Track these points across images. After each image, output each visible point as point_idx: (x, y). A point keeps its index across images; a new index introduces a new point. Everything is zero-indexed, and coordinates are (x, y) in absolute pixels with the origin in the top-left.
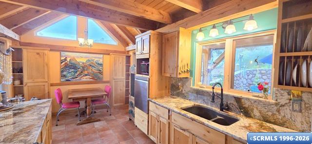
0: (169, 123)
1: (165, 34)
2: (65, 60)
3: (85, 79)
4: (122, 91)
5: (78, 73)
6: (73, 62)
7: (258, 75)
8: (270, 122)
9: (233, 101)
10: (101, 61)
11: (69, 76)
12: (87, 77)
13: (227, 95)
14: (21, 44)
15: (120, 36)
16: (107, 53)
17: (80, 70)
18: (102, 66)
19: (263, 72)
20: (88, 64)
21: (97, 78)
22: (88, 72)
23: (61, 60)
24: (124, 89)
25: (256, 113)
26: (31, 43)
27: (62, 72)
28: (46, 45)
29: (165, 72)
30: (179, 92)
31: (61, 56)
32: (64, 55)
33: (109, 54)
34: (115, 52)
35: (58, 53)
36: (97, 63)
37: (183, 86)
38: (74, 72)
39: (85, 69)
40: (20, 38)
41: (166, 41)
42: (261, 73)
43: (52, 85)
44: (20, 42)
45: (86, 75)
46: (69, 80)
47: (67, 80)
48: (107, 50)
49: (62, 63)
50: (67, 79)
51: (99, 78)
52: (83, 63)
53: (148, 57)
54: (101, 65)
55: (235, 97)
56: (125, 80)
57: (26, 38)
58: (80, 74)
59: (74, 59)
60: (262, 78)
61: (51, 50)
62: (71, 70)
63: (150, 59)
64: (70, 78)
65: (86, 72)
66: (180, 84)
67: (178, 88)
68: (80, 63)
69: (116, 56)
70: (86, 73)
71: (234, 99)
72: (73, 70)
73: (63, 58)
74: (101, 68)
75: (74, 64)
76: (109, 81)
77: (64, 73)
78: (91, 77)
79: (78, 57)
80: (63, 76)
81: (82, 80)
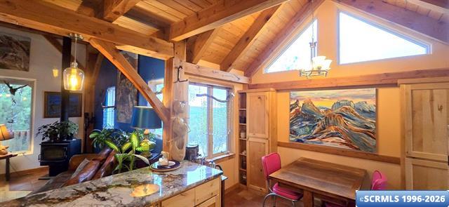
2: (296, 104)
3: (329, 143)
5: (317, 128)
6: (309, 108)
10: (370, 104)
11: (302, 134)
12: (334, 139)
14: (251, 87)
17: (320, 123)
18: (375, 118)
20: (338, 111)
21: (359, 144)
22: (336, 129)
23: (291, 105)
26: (257, 85)
27: (292, 125)
28: (271, 84)
31: (290, 99)
32: (294, 96)
33: (396, 85)
35: (288, 94)
36: (358, 110)
38: (309, 126)
39: (331, 122)
40: (250, 80)
43: (280, 144)
44: (249, 85)
45: (333, 135)
46: (302, 142)
47: (299, 141)
48: (387, 75)
49: (291, 110)
50: (298, 137)
51: (365, 145)
52: (327, 110)
54: (373, 114)
57: (256, 79)
58: (320, 132)
59: (310, 102)
61: (278, 91)
62: (304, 123)
64: (302, 136)
65: (332, 127)
68: (321, 110)
69: (414, 87)
70: (333, 131)
72: (307, 123)
73: (293, 102)
74: (369, 120)
75: (309, 112)
76: (399, 159)
77: (295, 127)
78: (343, 141)
79: (317, 99)
80: (293, 132)
81: (325, 144)
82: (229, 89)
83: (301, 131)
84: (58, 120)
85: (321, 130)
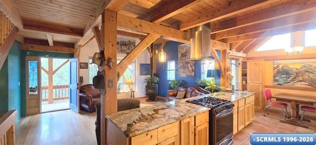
2: (278, 67)
3: (298, 85)
5: (291, 78)
6: (285, 68)
11: (281, 81)
12: (302, 83)
14: (248, 59)
17: (293, 75)
20: (304, 69)
22: (303, 78)
23: (274, 67)
27: (275, 77)
28: (262, 57)
31: (274, 64)
32: (276, 63)
35: (272, 62)
38: (286, 77)
39: (300, 75)
40: (247, 55)
43: (266, 87)
44: (247, 58)
45: (300, 81)
46: (281, 85)
47: (279, 84)
49: (274, 69)
52: (297, 69)
57: (251, 54)
58: (293, 80)
59: (286, 65)
61: (265, 60)
62: (283, 76)
65: (300, 77)
68: (294, 69)
70: (301, 79)
73: (276, 66)
75: (286, 70)
77: (277, 78)
78: (307, 84)
79: (291, 64)
80: (276, 81)
81: (296, 86)
82: (237, 60)
83: (281, 80)
84: (149, 76)
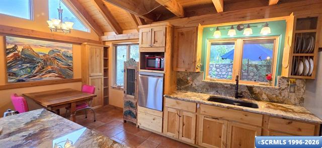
0: (197, 115)
1: (178, 28)
2: (14, 48)
3: (48, 77)
4: (100, 91)
5: (37, 69)
6: (28, 53)
7: (214, 69)
8: (275, 102)
9: (245, 90)
10: (70, 53)
11: (23, 75)
12: (51, 74)
13: (241, 85)
15: (94, 21)
16: (78, 42)
17: (39, 64)
18: (72, 60)
19: (217, 66)
20: (53, 55)
21: (65, 76)
22: (52, 68)
23: (7, 50)
24: (103, 88)
25: (264, 96)
27: (9, 68)
29: (177, 67)
30: (188, 87)
31: (5, 43)
34: (89, 41)
36: (64, 55)
37: (193, 80)
38: (30, 68)
39: (48, 63)
41: (180, 35)
42: (216, 67)
45: (50, 72)
46: (23, 81)
47: (19, 81)
48: (79, 38)
49: (8, 53)
50: (18, 78)
51: (68, 75)
52: (45, 55)
53: (164, 51)
54: (71, 58)
55: (247, 86)
56: (103, 77)
58: (40, 71)
59: (29, 48)
60: (216, 71)
62: (25, 65)
63: (165, 53)
64: (24, 76)
65: (49, 67)
66: (189, 78)
67: (187, 82)
68: (40, 55)
69: (92, 47)
71: (246, 88)
72: (28, 65)
74: (70, 61)
75: (29, 56)
76: (81, 79)
77: (14, 70)
78: (57, 75)
80: (12, 75)
81: (45, 79)
83: (22, 72)
85: (41, 69)
